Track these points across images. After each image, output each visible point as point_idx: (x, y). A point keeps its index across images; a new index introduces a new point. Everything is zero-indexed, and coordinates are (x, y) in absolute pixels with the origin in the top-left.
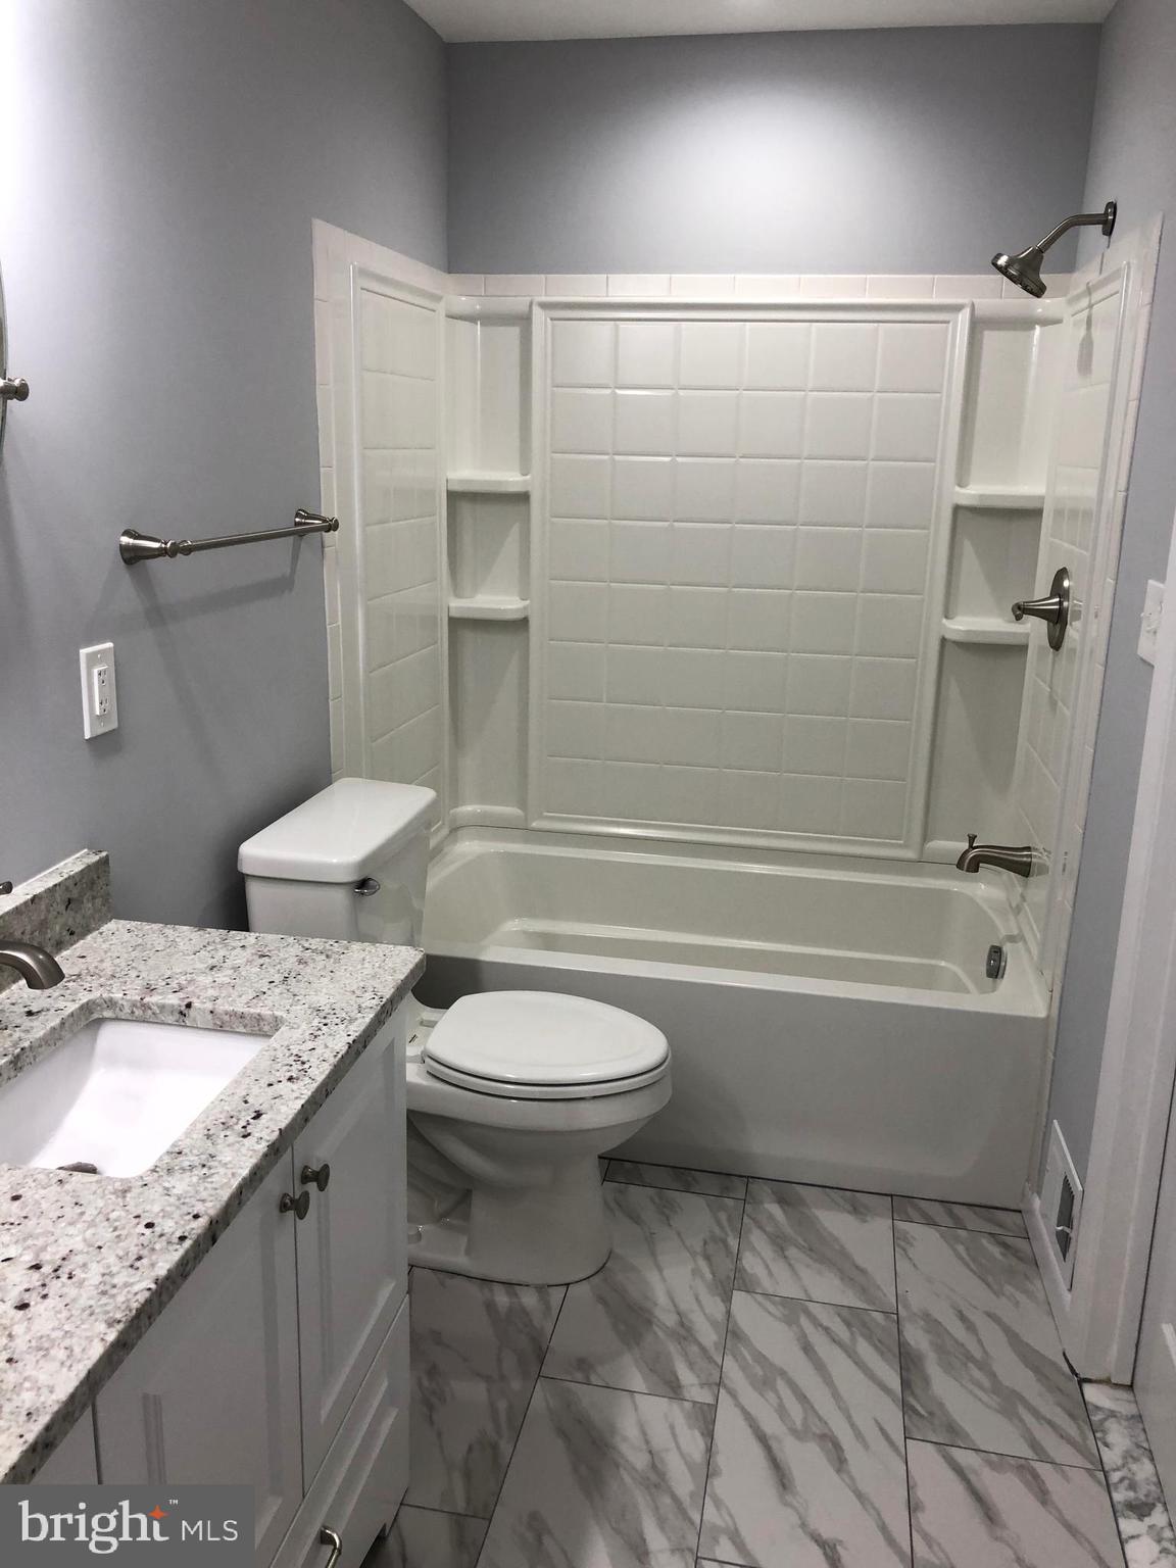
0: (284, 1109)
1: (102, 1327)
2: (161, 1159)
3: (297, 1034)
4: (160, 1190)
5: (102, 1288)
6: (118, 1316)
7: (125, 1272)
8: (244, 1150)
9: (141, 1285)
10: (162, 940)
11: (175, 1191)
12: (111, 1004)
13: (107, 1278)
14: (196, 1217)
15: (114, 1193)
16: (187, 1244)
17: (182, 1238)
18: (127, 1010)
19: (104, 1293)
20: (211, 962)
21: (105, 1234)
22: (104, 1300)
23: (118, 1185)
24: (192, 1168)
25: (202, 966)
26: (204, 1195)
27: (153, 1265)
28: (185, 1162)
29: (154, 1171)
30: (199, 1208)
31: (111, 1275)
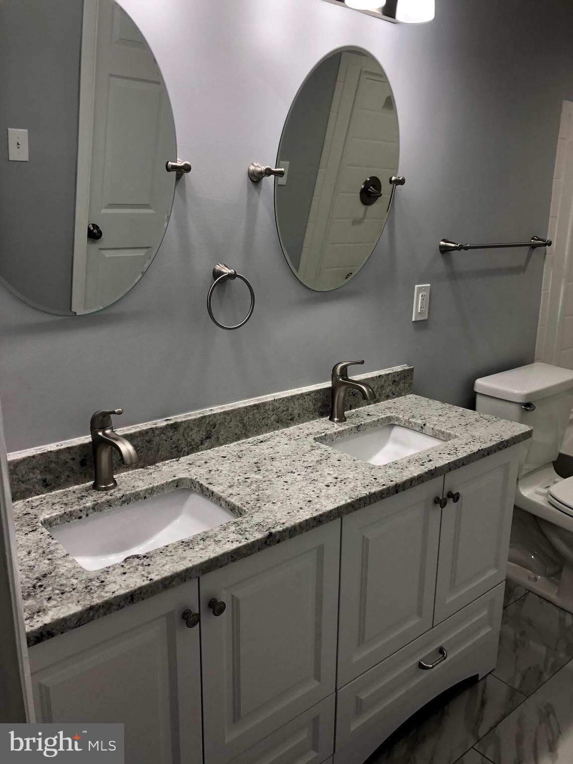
0: (440, 461)
1: (347, 498)
2: (389, 463)
3: (460, 442)
4: (384, 471)
5: (352, 489)
6: (353, 497)
7: (361, 487)
8: (419, 469)
9: (364, 492)
10: (426, 403)
11: (389, 473)
12: (398, 419)
13: (355, 487)
14: (392, 481)
15: (369, 468)
16: (384, 487)
17: (384, 485)
18: (403, 422)
19: (352, 490)
20: (441, 413)
21: (360, 477)
22: (351, 492)
23: (371, 466)
24: (398, 468)
25: (437, 414)
26: (398, 476)
27: (370, 489)
28: (396, 466)
29: (385, 466)
30: (394, 479)
31: (357, 487)
